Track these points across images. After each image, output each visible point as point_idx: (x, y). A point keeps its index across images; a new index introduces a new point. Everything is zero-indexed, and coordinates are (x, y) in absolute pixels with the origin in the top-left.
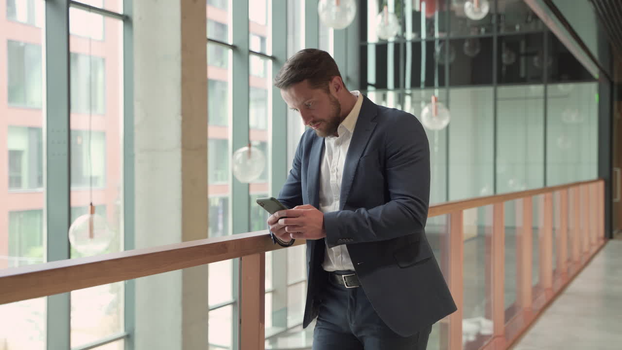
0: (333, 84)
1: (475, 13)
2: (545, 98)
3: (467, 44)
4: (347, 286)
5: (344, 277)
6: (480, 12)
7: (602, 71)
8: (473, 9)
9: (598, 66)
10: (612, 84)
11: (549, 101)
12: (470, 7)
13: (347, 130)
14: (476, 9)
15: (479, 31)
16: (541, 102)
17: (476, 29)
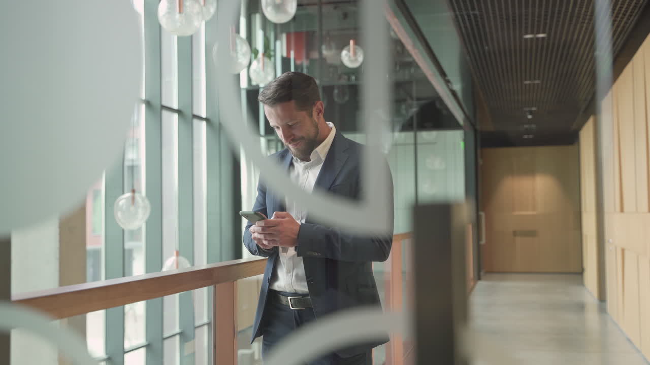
0: (316, 107)
1: (351, 61)
2: (416, 144)
3: (336, 91)
4: (293, 307)
5: (290, 299)
6: (356, 60)
7: (467, 117)
8: (350, 57)
9: (464, 113)
10: (476, 131)
11: (419, 147)
12: (346, 55)
13: (319, 156)
14: (352, 58)
15: (349, 79)
16: (412, 147)
17: (346, 77)
